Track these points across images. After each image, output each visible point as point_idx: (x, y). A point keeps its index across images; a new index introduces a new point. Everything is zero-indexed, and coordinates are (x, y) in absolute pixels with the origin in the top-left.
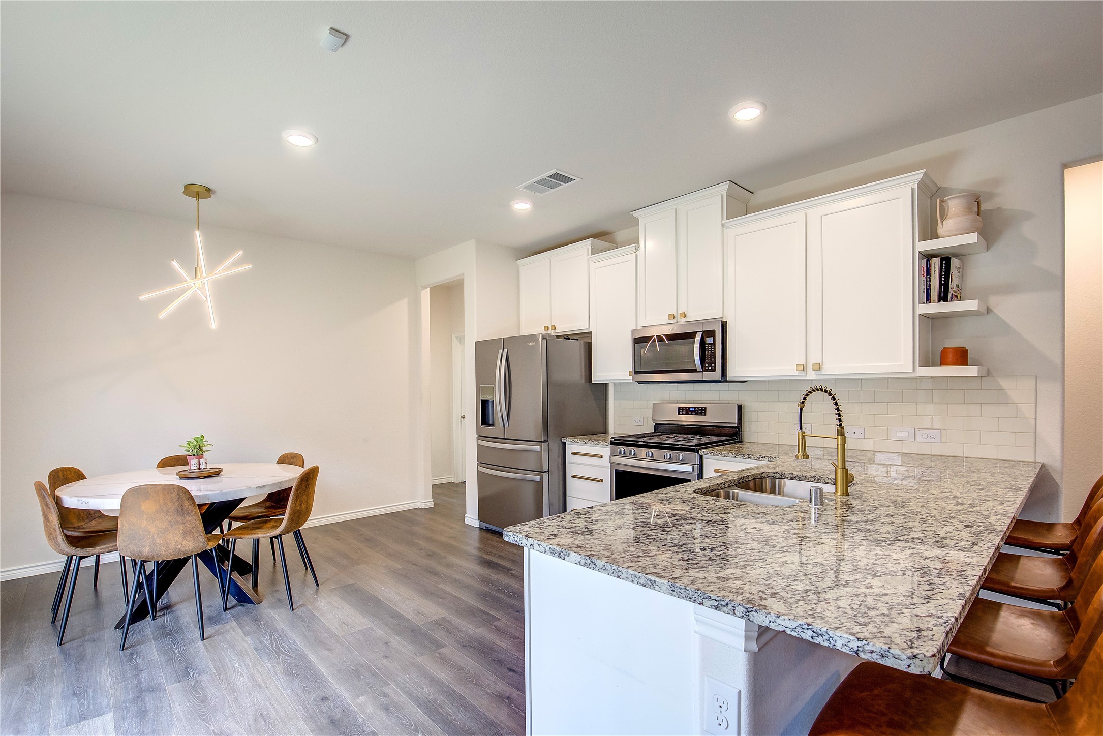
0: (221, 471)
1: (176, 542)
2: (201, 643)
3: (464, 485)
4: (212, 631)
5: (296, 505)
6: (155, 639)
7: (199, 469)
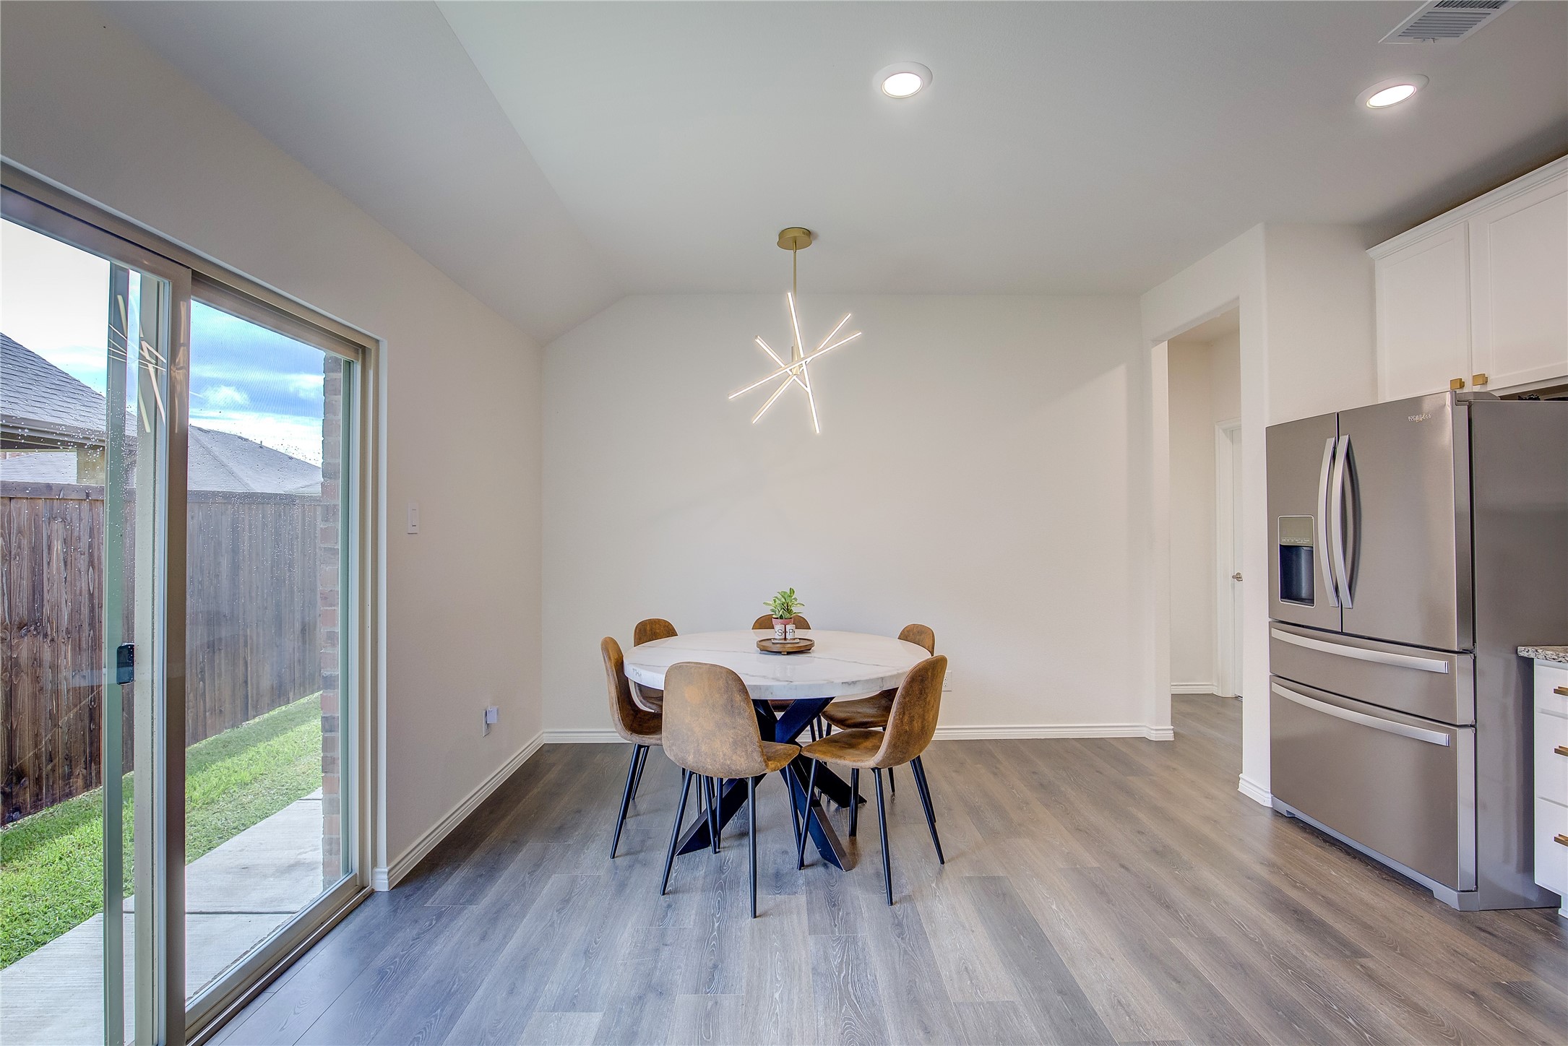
0: (812, 645)
1: (724, 755)
2: (748, 920)
3: (1236, 703)
4: (771, 903)
5: (902, 722)
6: (703, 890)
7: (785, 639)
